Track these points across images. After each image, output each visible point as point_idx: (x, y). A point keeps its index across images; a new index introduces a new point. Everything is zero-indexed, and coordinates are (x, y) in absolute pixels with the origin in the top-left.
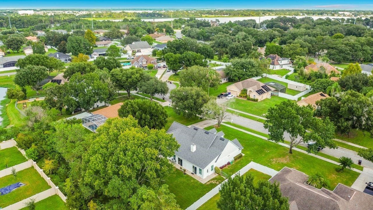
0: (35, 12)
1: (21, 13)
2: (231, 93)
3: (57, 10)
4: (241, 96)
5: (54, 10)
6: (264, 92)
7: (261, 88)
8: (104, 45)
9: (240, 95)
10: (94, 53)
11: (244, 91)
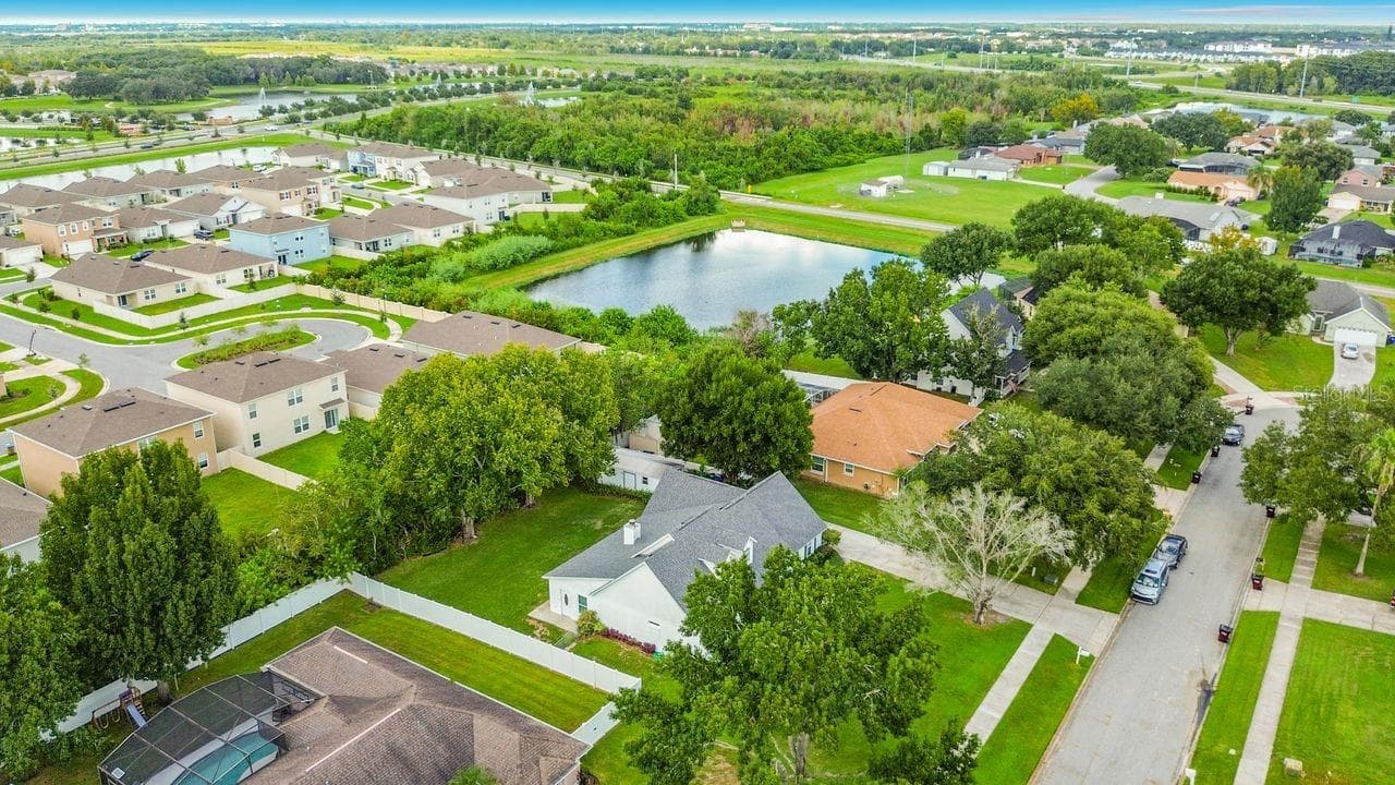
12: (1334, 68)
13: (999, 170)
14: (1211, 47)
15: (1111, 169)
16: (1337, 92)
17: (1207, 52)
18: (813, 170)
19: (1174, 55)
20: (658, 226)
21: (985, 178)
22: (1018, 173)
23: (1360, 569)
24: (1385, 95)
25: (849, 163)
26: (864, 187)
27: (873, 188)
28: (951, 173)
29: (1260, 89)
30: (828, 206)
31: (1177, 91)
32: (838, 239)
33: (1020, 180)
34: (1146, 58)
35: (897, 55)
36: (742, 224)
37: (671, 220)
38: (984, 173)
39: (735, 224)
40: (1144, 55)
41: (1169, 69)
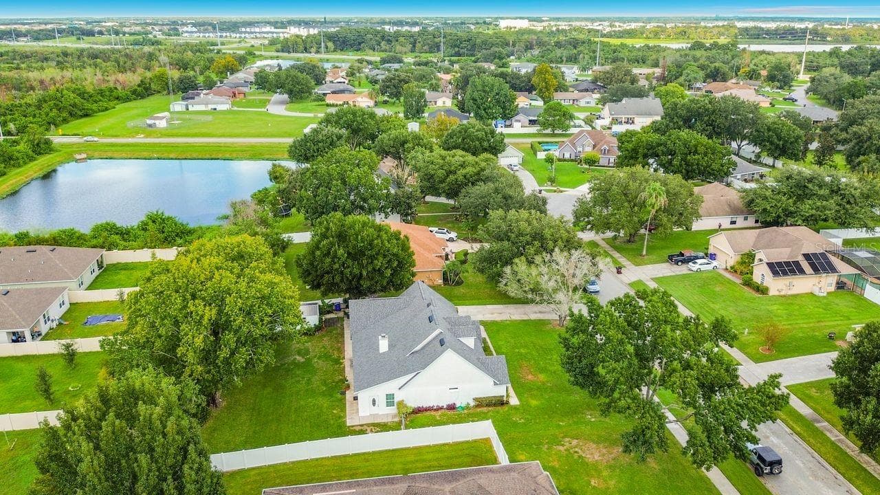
0: (531, 23)
1: (503, 24)
2: (717, 258)
3: (577, 19)
4: (736, 272)
5: (570, 20)
6: (802, 271)
7: (801, 259)
8: (571, 102)
9: (732, 268)
10: (517, 118)
11: (748, 259)
12: (330, 37)
13: (222, 103)
14: (243, 30)
15: (286, 96)
16: (335, 51)
17: (241, 33)
18: (86, 115)
19: (224, 34)
20: (19, 166)
21: (215, 109)
22: (233, 105)
23: (644, 253)
24: (357, 51)
25: (107, 109)
26: (149, 122)
27: (157, 122)
28: (191, 108)
29: (295, 51)
30: (133, 137)
31: (254, 54)
32: (171, 156)
33: (236, 108)
34: (209, 36)
35: (37, 39)
36: (84, 156)
37: (27, 161)
38: (214, 106)
39: (78, 157)
40: (207, 35)
41: (233, 43)
